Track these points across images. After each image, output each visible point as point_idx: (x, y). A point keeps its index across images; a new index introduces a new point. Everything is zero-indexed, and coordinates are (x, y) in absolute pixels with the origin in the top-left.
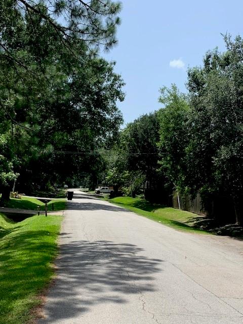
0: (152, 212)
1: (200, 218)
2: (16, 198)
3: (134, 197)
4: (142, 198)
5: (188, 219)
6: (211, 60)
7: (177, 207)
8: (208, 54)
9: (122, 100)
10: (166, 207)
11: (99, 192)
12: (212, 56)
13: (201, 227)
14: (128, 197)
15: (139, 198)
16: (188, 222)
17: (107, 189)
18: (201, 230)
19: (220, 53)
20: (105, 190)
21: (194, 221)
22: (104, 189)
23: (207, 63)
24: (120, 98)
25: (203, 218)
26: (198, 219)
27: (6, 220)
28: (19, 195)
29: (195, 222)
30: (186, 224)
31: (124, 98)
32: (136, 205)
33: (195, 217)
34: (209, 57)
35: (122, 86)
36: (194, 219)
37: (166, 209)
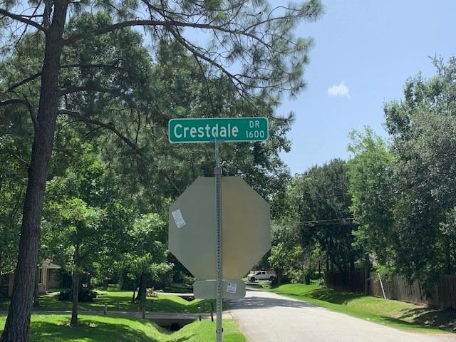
0: (343, 305)
1: (420, 309)
2: (151, 296)
3: (308, 283)
4: (321, 284)
5: (403, 312)
6: (414, 90)
7: (381, 295)
8: (409, 82)
9: (287, 150)
10: (362, 296)
11: (253, 279)
12: (415, 85)
13: (427, 322)
14: (299, 284)
15: (316, 285)
16: (403, 317)
17: (264, 273)
18: (427, 328)
19: (425, 79)
20: (262, 276)
21: (412, 315)
22: (260, 273)
23: (408, 94)
24: (284, 148)
25: (425, 309)
26: (417, 311)
27: (159, 330)
28: (155, 292)
29: (414, 316)
30: (402, 319)
31: (290, 148)
32: (316, 295)
33: (413, 308)
34: (411, 85)
35: (287, 132)
36: (411, 311)
37: (364, 299)
